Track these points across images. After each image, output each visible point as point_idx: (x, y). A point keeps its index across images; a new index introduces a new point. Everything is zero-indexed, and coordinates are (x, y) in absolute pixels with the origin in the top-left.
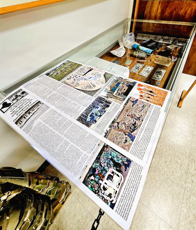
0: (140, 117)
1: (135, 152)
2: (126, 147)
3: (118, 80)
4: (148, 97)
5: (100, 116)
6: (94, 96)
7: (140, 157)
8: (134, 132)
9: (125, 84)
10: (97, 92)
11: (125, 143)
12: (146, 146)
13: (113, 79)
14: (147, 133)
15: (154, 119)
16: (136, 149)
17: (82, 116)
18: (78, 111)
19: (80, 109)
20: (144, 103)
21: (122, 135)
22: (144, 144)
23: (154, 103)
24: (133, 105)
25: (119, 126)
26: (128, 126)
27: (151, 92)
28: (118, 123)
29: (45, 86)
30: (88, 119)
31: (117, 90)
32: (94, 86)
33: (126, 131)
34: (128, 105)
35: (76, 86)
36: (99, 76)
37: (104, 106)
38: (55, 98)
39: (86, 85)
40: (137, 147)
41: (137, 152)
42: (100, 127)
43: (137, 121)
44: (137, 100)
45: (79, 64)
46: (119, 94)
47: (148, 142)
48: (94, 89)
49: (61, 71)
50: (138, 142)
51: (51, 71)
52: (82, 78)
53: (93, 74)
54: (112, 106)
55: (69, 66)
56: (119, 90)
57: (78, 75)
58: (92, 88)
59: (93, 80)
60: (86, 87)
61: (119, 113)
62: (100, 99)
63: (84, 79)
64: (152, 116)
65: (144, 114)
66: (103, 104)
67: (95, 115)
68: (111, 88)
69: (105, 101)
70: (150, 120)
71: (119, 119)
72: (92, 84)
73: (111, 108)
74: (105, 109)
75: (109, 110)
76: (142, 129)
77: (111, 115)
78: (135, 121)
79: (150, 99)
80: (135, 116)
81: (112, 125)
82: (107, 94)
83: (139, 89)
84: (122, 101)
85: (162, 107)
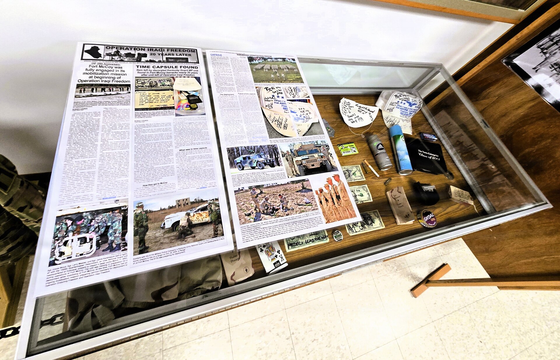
0: (289, 210)
1: (245, 231)
2: (243, 220)
3: (320, 147)
4: (327, 200)
5: (253, 168)
6: (271, 139)
7: (244, 239)
8: (265, 215)
9: (322, 159)
10: (280, 139)
12: (261, 237)
13: (317, 140)
14: (276, 229)
15: (301, 225)
16: (249, 230)
17: (235, 150)
18: (238, 141)
19: (242, 140)
20: (314, 202)
22: (261, 233)
23: (324, 212)
24: (300, 191)
26: (266, 205)
27: (338, 197)
28: (261, 192)
29: (233, 75)
31: (305, 157)
32: (285, 127)
33: (260, 207)
34: (295, 185)
35: (265, 108)
36: (305, 119)
37: (268, 161)
38: (230, 101)
39: (277, 117)
40: (252, 230)
41: (247, 233)
42: (240, 178)
43: (282, 210)
44: (311, 190)
45: (301, 78)
46: (302, 164)
47: (267, 236)
48: (281, 131)
49: (271, 68)
50: (258, 227)
51: (259, 58)
52: (284, 102)
53: (302, 108)
54: (276, 170)
55: (287, 70)
56: (306, 160)
57: (283, 95)
58: (280, 128)
59: (293, 118)
60: (275, 119)
61: (274, 184)
62: (274, 150)
63: (284, 107)
64: (304, 221)
65: (298, 211)
66: (270, 158)
67: (249, 161)
68: (301, 148)
69: (276, 156)
70: (296, 223)
71: (268, 189)
72: (286, 121)
73: (273, 171)
74: (265, 166)
75: (269, 171)
76: (277, 221)
77: (264, 179)
78: (280, 208)
79: (326, 204)
80: (286, 204)
81: (254, 188)
82: (288, 152)
83: (329, 181)
84: (294, 175)
85: (326, 223)
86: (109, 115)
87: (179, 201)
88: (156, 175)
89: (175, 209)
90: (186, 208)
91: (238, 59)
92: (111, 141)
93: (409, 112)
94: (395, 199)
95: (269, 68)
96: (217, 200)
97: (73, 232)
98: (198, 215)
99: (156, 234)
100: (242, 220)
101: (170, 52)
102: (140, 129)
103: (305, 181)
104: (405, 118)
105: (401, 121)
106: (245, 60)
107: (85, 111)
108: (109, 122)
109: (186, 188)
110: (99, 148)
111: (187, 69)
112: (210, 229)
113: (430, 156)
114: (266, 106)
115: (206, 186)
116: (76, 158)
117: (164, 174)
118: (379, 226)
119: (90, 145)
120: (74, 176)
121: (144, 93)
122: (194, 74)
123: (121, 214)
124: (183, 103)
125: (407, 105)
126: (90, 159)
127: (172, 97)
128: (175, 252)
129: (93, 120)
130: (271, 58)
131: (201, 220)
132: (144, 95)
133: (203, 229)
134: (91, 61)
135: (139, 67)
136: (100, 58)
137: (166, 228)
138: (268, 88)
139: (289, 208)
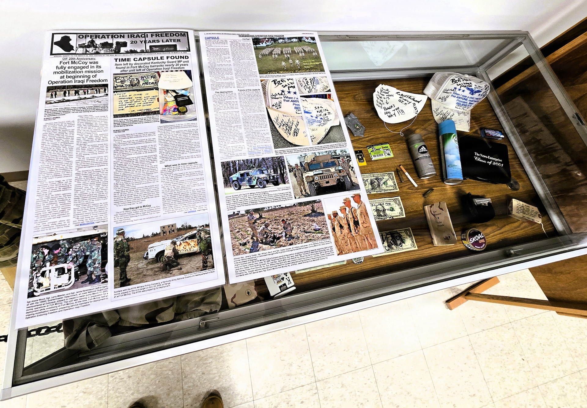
0: (294, 238)
1: (239, 263)
6: (276, 150)
7: (238, 273)
8: (263, 245)
9: (341, 174)
10: (288, 148)
11: (241, 245)
12: (257, 271)
13: (335, 149)
14: (275, 261)
15: (306, 257)
16: (244, 263)
17: (231, 165)
18: (235, 153)
19: (240, 152)
21: (248, 235)
22: (257, 267)
24: (309, 215)
25: (258, 221)
26: (266, 232)
27: (356, 223)
29: (232, 65)
30: (235, 177)
31: (318, 172)
33: (258, 235)
34: (302, 208)
35: (272, 108)
36: (323, 122)
37: (271, 178)
38: (228, 100)
39: (286, 120)
40: (247, 262)
41: (241, 265)
42: (236, 200)
43: (284, 238)
44: (323, 214)
45: (321, 65)
46: (313, 181)
47: (264, 270)
48: (291, 139)
49: (282, 52)
51: (267, 39)
52: (296, 99)
53: (320, 107)
54: (281, 190)
55: (303, 54)
56: (319, 176)
57: (296, 90)
58: (289, 134)
59: (307, 120)
60: (284, 123)
61: (277, 206)
62: (279, 164)
63: (296, 106)
64: (310, 252)
65: (304, 240)
66: (274, 173)
67: (248, 179)
68: (314, 160)
69: (282, 171)
70: (300, 254)
71: (269, 213)
72: (298, 125)
73: (277, 190)
74: (267, 184)
75: (272, 190)
76: (277, 252)
77: (265, 200)
78: (282, 236)
79: (340, 231)
80: (290, 231)
81: (251, 212)
83: (347, 202)
84: (302, 195)
85: (338, 255)
86: (85, 124)
87: (164, 227)
88: (139, 196)
89: (160, 236)
90: (172, 235)
91: (239, 42)
92: (87, 156)
93: (468, 102)
94: (434, 215)
95: (280, 53)
96: (208, 226)
97: (50, 261)
98: (186, 244)
99: (139, 265)
100: (236, 250)
101: (154, 38)
102: (120, 141)
103: (316, 203)
104: (462, 110)
105: (456, 114)
106: (248, 42)
107: (57, 120)
108: (84, 133)
109: (172, 211)
110: (74, 165)
111: (175, 60)
112: (198, 261)
113: (490, 160)
114: (273, 105)
115: (194, 210)
116: (49, 177)
117: (147, 195)
118: (410, 246)
119: (64, 162)
120: (48, 199)
121: (124, 95)
122: (183, 66)
123: (100, 242)
124: (169, 106)
125: (467, 93)
126: (65, 179)
127: (156, 98)
128: (159, 285)
129: (66, 131)
130: (283, 39)
131: (188, 250)
132: (123, 97)
133: (190, 261)
134: (62, 55)
135: (118, 60)
136: (72, 52)
137: (149, 258)
138: (276, 80)
139: (293, 236)
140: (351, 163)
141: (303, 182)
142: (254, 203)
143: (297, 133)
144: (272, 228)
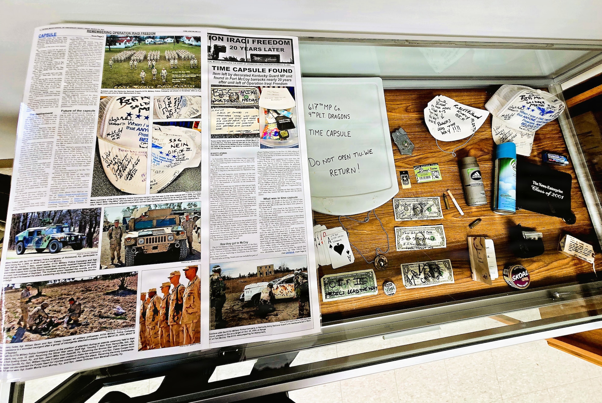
0: (80, 324)
4: (156, 311)
5: (40, 251)
6: (93, 198)
9: (178, 237)
10: (112, 197)
12: (12, 369)
13: (181, 201)
14: (42, 357)
15: (91, 352)
19: (37, 201)
20: (131, 312)
23: (142, 332)
24: (114, 293)
25: (33, 300)
26: (40, 316)
27: (178, 308)
28: (39, 294)
29: (64, 73)
31: (145, 232)
33: (28, 320)
34: (107, 283)
35: (105, 139)
37: (73, 238)
39: (121, 157)
42: (14, 268)
43: (65, 325)
45: (199, 79)
46: (135, 245)
47: (22, 368)
48: (120, 184)
49: (145, 57)
50: (13, 351)
51: (129, 38)
52: (145, 127)
53: (177, 140)
54: (82, 255)
55: (176, 61)
56: (145, 238)
57: (150, 113)
58: (119, 177)
59: (153, 158)
60: (116, 160)
61: (69, 279)
62: (91, 219)
63: (143, 137)
64: (99, 345)
65: (96, 327)
66: (79, 232)
67: (37, 239)
68: (146, 215)
69: (92, 229)
70: (83, 347)
71: (52, 289)
72: (136, 164)
73: (76, 257)
74: (64, 247)
75: (68, 256)
76: (48, 345)
77: (53, 270)
78: (63, 322)
79: (152, 317)
80: (78, 315)
81: (29, 286)
82: (117, 221)
83: (175, 277)
84: (113, 264)
85: (139, 350)
91: (85, 40)
95: (142, 58)
103: (130, 276)
106: (99, 42)
114: (108, 134)
130: (153, 38)
138: (125, 98)
139: (80, 322)
140: (197, 223)
141: (120, 245)
142: (36, 274)
143: (132, 175)
144: (50, 311)
